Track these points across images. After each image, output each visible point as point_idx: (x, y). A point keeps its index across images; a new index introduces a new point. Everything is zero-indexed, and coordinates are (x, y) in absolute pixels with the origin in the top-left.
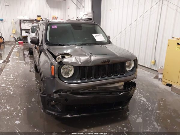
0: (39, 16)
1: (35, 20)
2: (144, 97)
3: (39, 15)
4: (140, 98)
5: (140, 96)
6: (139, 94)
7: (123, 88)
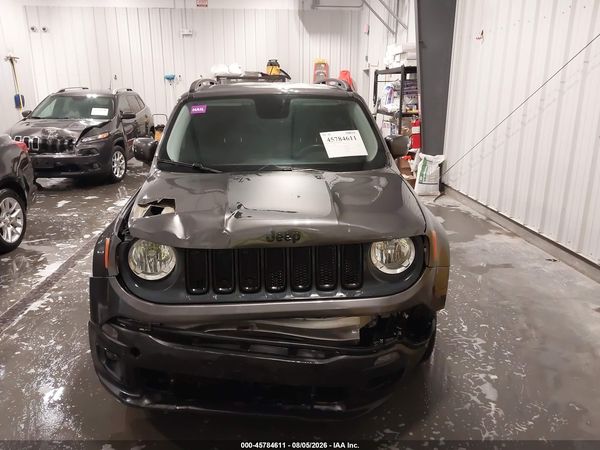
0: (272, 64)
1: (260, 75)
2: (495, 384)
3: (273, 58)
4: (481, 382)
5: (482, 376)
6: (484, 367)
7: (359, 338)
